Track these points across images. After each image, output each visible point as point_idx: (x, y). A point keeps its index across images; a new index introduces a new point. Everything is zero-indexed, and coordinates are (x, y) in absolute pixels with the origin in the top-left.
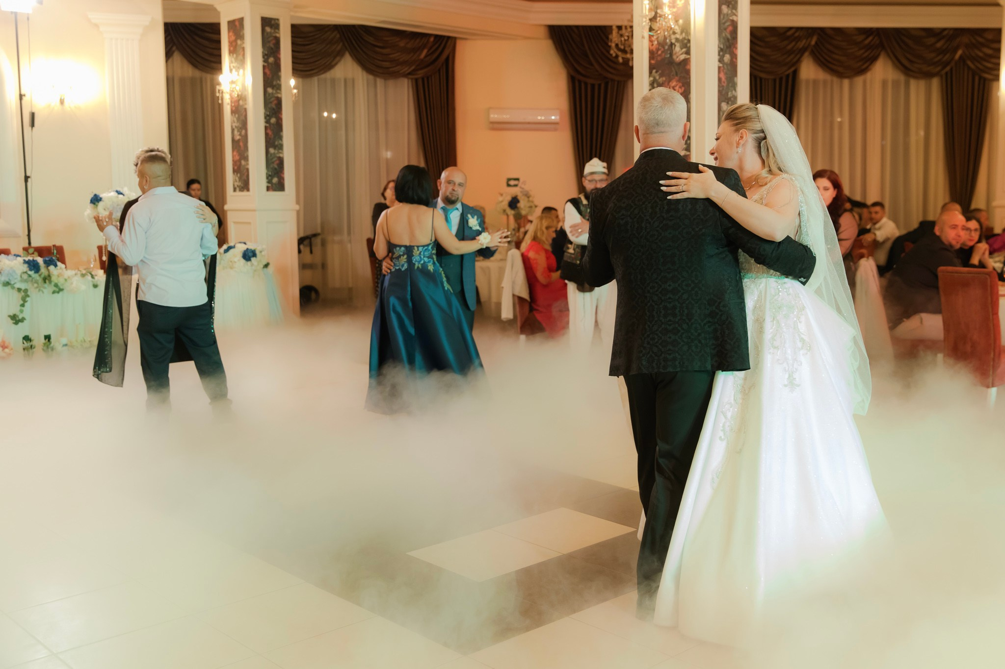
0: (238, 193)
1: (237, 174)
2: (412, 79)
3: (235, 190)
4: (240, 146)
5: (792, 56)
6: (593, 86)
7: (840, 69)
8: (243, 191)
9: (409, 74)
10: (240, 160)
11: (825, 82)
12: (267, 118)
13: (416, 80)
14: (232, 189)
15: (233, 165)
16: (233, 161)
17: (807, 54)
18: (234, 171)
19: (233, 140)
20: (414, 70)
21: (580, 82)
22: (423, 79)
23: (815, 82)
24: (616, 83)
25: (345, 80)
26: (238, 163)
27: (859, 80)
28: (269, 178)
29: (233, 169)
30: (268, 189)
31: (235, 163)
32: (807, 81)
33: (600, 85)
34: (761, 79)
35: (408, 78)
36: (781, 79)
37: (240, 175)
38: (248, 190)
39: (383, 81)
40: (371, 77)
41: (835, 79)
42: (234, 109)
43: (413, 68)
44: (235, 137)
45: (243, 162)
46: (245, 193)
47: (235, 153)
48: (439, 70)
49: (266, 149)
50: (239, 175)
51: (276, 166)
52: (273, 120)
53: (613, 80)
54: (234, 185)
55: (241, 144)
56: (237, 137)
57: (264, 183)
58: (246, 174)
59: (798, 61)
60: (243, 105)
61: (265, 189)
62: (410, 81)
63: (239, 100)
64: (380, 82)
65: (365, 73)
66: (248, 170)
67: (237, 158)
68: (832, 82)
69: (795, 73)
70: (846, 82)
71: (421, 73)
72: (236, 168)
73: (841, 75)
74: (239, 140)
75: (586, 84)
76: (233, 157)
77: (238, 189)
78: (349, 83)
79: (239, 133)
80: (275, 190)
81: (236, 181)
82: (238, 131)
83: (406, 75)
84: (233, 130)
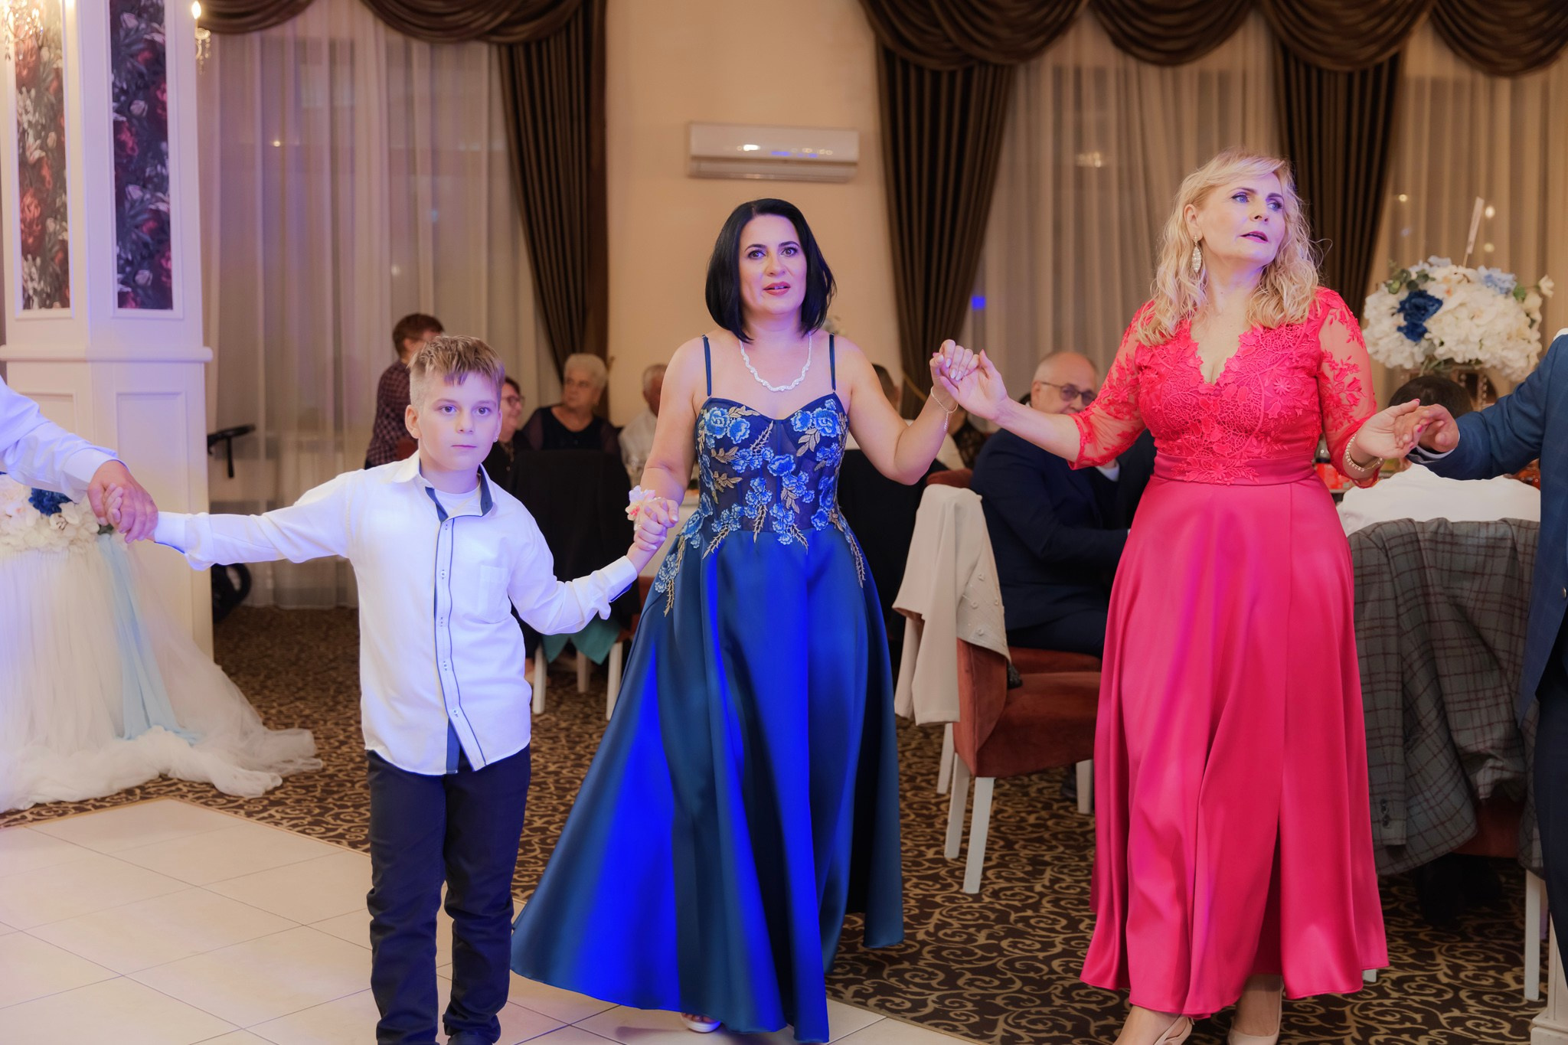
0: (36, 312)
1: (34, 259)
2: (499, 45)
3: (27, 304)
4: (42, 180)
5: (1392, 21)
6: (936, 75)
7: (1494, 55)
8: (51, 306)
9: (494, 32)
10: (41, 220)
11: (1458, 85)
12: (122, 98)
13: (511, 47)
14: (20, 302)
15: (22, 232)
16: (23, 221)
17: (1424, 17)
18: (26, 251)
19: (23, 163)
20: (505, 24)
21: (905, 64)
22: (527, 45)
23: (1437, 85)
24: (991, 69)
25: (332, 46)
26: (37, 229)
27: (1532, 82)
28: (127, 269)
29: (24, 243)
30: (123, 301)
31: (27, 227)
32: (1420, 82)
33: (952, 75)
34: (1320, 71)
35: (490, 43)
36: (1364, 74)
37: (43, 262)
38: (65, 303)
39: (426, 46)
40: (397, 38)
41: (1481, 79)
42: (25, 73)
43: (504, 16)
44: (28, 154)
45: (51, 225)
46: (57, 312)
47: (28, 200)
48: (568, 26)
49: (117, 187)
50: (38, 261)
51: (147, 238)
52: (139, 107)
53: (984, 63)
54: (25, 290)
55: (46, 172)
56: (36, 154)
57: (110, 283)
58: (60, 255)
59: (1405, 33)
60: (50, 62)
61: (113, 299)
62: (495, 49)
63: (40, 48)
64: (419, 49)
65: (381, 25)
66: (64, 245)
67: (35, 212)
68: (1473, 86)
69: (1396, 63)
70: (1504, 85)
71: (522, 32)
72: (30, 240)
73: (1494, 70)
74: (40, 160)
75: (920, 70)
76: (22, 211)
77: (36, 299)
78: (341, 54)
79: (38, 142)
80: (142, 305)
81: (32, 280)
82: (37, 137)
83: (483, 36)
84: (22, 134)
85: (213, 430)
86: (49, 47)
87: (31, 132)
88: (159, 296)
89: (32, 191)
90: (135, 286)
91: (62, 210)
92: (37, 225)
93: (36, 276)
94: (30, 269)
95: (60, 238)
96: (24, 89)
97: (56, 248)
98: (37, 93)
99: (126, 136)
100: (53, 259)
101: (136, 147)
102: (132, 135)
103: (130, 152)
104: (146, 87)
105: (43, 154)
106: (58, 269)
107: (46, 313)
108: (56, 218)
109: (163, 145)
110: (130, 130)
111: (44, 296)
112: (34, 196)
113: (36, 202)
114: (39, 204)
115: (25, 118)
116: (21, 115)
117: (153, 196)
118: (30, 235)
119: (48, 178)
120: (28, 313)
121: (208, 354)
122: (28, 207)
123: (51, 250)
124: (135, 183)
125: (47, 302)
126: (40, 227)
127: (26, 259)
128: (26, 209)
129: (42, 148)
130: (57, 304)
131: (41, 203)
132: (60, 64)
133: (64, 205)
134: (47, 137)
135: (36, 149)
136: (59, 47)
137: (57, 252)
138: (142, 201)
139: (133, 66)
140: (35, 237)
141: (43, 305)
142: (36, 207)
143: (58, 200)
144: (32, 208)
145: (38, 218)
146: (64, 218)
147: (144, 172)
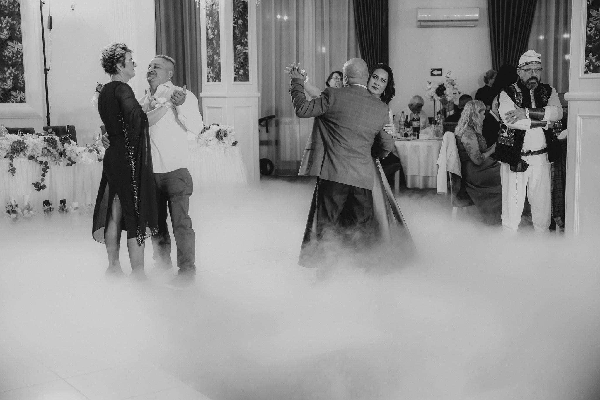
0: (211, 83)
1: (211, 67)
3: (208, 81)
4: (213, 44)
8: (215, 81)
10: (213, 56)
12: (236, 19)
14: (206, 80)
16: (207, 56)
18: (208, 65)
19: (208, 39)
26: (211, 58)
28: (237, 70)
29: (208, 62)
31: (208, 57)
44: (209, 36)
45: (216, 57)
46: (217, 83)
47: (209, 50)
49: (234, 46)
52: (240, 22)
55: (214, 42)
56: (211, 36)
60: (216, 9)
63: (213, 5)
66: (219, 63)
67: (211, 53)
72: (210, 62)
74: (212, 38)
76: (207, 53)
77: (211, 79)
79: (212, 33)
80: (241, 81)
81: (210, 73)
82: (212, 31)
84: (208, 30)
85: (260, 118)
86: (216, 5)
87: (210, 30)
88: (245, 77)
89: (210, 47)
90: (239, 75)
91: (219, 53)
92: (212, 57)
93: (211, 72)
94: (209, 70)
95: (218, 61)
96: (208, 17)
97: (217, 64)
98: (212, 18)
99: (237, 31)
100: (216, 67)
101: (239, 34)
102: (238, 30)
103: (238, 35)
104: (242, 16)
105: (214, 36)
106: (218, 71)
107: (214, 83)
108: (217, 55)
109: (247, 32)
110: (238, 29)
111: (213, 78)
112: (211, 49)
113: (211, 50)
114: (212, 51)
115: (208, 26)
116: (207, 25)
117: (244, 48)
118: (209, 60)
119: (215, 43)
120: (209, 83)
121: (259, 95)
122: (209, 52)
123: (215, 65)
124: (239, 45)
125: (214, 80)
126: (212, 58)
127: (208, 67)
128: (208, 52)
129: (213, 35)
130: (217, 81)
131: (213, 51)
132: (218, 10)
133: (220, 52)
134: (214, 31)
135: (211, 35)
136: (218, 5)
137: (217, 65)
138: (241, 50)
139: (239, 10)
140: (211, 61)
141: (213, 81)
142: (211, 52)
143: (218, 50)
144: (210, 52)
145: (212, 55)
146: (219, 56)
147: (242, 41)
